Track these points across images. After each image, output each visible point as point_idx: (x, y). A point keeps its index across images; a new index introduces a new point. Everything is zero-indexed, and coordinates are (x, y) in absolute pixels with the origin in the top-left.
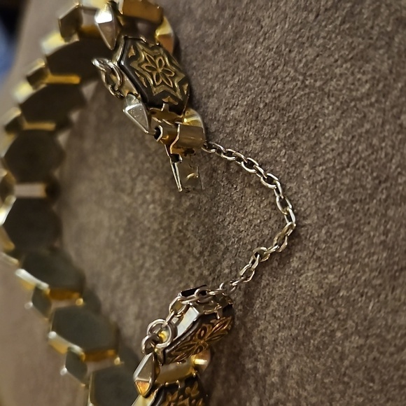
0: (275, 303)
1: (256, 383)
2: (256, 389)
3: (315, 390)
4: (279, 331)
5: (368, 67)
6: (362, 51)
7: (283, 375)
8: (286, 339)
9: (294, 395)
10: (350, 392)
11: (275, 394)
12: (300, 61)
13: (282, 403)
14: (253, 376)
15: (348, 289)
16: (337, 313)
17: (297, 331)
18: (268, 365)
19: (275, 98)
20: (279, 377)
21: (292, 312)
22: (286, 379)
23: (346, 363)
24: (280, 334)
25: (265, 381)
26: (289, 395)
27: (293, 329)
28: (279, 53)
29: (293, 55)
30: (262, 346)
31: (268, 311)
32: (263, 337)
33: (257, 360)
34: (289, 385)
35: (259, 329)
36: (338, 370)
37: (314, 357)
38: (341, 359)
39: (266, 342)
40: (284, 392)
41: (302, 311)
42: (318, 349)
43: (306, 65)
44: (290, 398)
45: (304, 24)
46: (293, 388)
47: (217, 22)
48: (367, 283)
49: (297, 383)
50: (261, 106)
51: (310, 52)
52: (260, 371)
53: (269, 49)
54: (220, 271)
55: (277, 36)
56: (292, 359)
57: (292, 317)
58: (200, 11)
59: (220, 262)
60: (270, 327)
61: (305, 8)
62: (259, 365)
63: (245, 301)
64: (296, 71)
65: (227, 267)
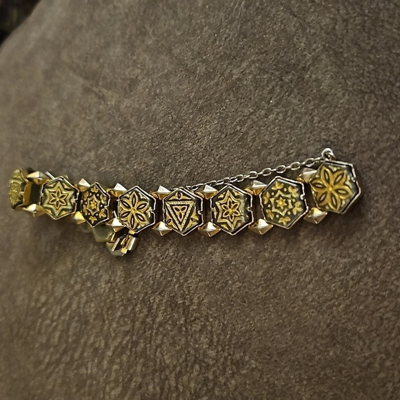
1: (184, 310)
2: (183, 313)
3: (216, 310)
5: (250, 163)
6: (247, 155)
7: (199, 304)
10: (233, 308)
12: (217, 155)
15: (235, 261)
16: (230, 272)
18: (191, 300)
23: (233, 295)
28: (206, 150)
29: (213, 152)
33: (185, 299)
36: (228, 299)
37: (217, 294)
38: (230, 294)
40: (200, 313)
42: (219, 289)
43: (220, 157)
45: (219, 138)
47: (172, 128)
48: (245, 258)
51: (222, 152)
53: (200, 147)
55: (205, 142)
57: (206, 275)
58: (162, 121)
61: (220, 131)
64: (214, 159)
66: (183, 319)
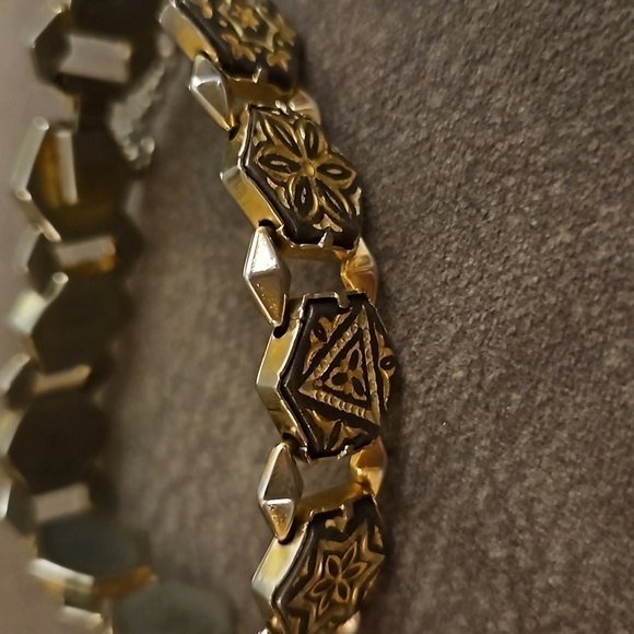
0: (564, 435)
1: (512, 585)
2: (511, 597)
4: (571, 487)
7: (573, 569)
8: (585, 503)
9: (596, 607)
11: (553, 606)
13: (568, 624)
14: (504, 572)
17: (609, 488)
18: (539, 552)
19: (579, 41)
20: (564, 574)
21: (601, 451)
22: (581, 578)
24: (571, 494)
25: (532, 582)
26: (584, 608)
27: (602, 483)
30: (530, 518)
31: (547, 451)
32: (533, 500)
33: (515, 543)
34: (585, 590)
35: (526, 484)
39: (538, 508)
40: (574, 603)
41: (623, 450)
44: (587, 614)
46: (595, 596)
49: (605, 587)
50: (547, 56)
52: (522, 564)
54: (445, 375)
56: (596, 541)
59: (445, 357)
60: (550, 481)
62: (520, 553)
63: (496, 431)
65: (461, 367)
66: (510, 615)
